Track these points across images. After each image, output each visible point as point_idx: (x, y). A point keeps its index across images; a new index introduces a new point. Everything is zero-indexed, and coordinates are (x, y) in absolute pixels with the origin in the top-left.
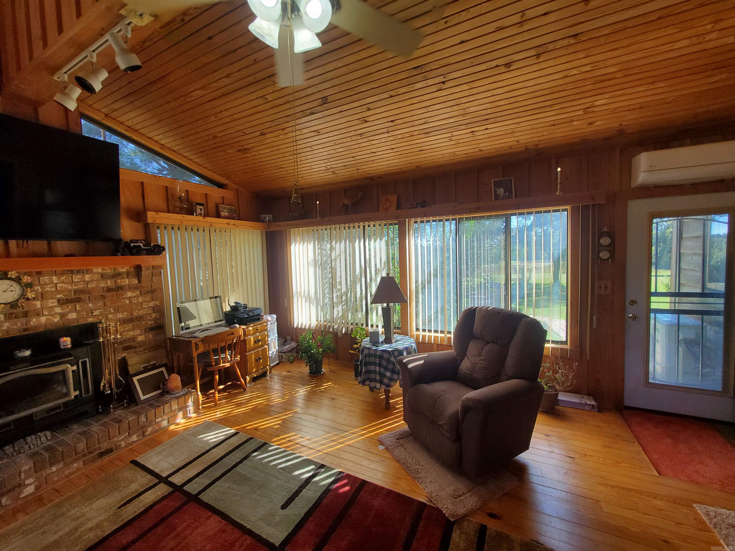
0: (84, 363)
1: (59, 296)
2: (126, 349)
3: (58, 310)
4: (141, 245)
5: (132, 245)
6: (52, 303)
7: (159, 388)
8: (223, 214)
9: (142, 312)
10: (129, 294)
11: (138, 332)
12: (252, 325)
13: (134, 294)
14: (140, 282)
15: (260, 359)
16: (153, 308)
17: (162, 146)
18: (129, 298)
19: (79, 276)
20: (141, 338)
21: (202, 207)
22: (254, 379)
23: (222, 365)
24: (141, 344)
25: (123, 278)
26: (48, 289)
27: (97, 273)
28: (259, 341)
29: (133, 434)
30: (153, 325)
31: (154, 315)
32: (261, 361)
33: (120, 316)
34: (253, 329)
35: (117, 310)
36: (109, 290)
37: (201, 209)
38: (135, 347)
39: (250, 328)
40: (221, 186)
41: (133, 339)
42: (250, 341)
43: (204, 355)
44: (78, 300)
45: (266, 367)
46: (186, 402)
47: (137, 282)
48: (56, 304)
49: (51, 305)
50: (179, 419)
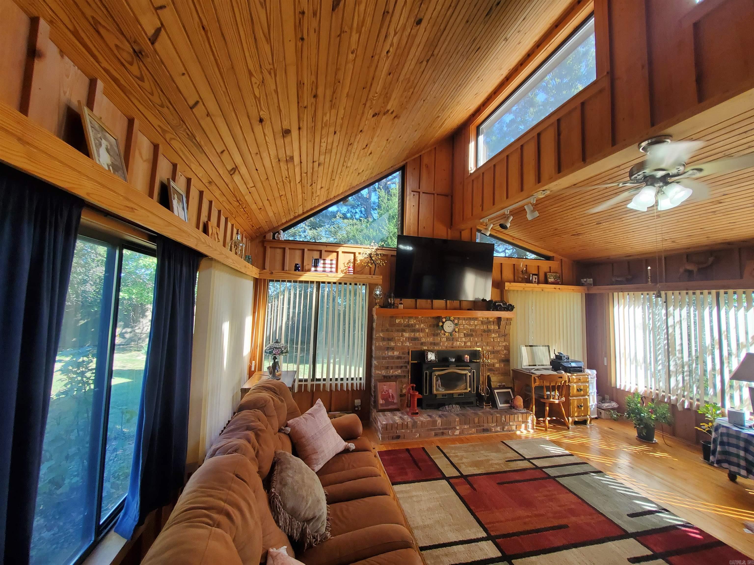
0: (474, 372)
1: (465, 332)
2: (490, 370)
3: (464, 339)
4: (502, 304)
5: (497, 304)
6: (462, 335)
7: (509, 403)
8: (550, 280)
9: (499, 348)
10: (493, 335)
11: (496, 361)
12: (575, 375)
13: (496, 336)
14: (499, 328)
15: (581, 406)
16: (505, 346)
17: (514, 238)
18: (493, 338)
19: (473, 322)
20: (497, 365)
21: (536, 277)
22: (576, 423)
23: (551, 400)
24: (498, 369)
25: (491, 325)
26: (461, 327)
27: (480, 321)
28: (581, 390)
29: (499, 426)
30: (504, 359)
31: (505, 351)
32: (583, 408)
33: (488, 348)
34: (576, 378)
35: (487, 345)
36: (484, 331)
37: (536, 278)
38: (494, 371)
39: (574, 377)
40: (548, 258)
41: (493, 365)
42: (573, 388)
43: (540, 388)
44: (472, 335)
45: (586, 416)
46: (527, 418)
47: (497, 328)
48: (463, 336)
49: (461, 336)
50: (523, 429)
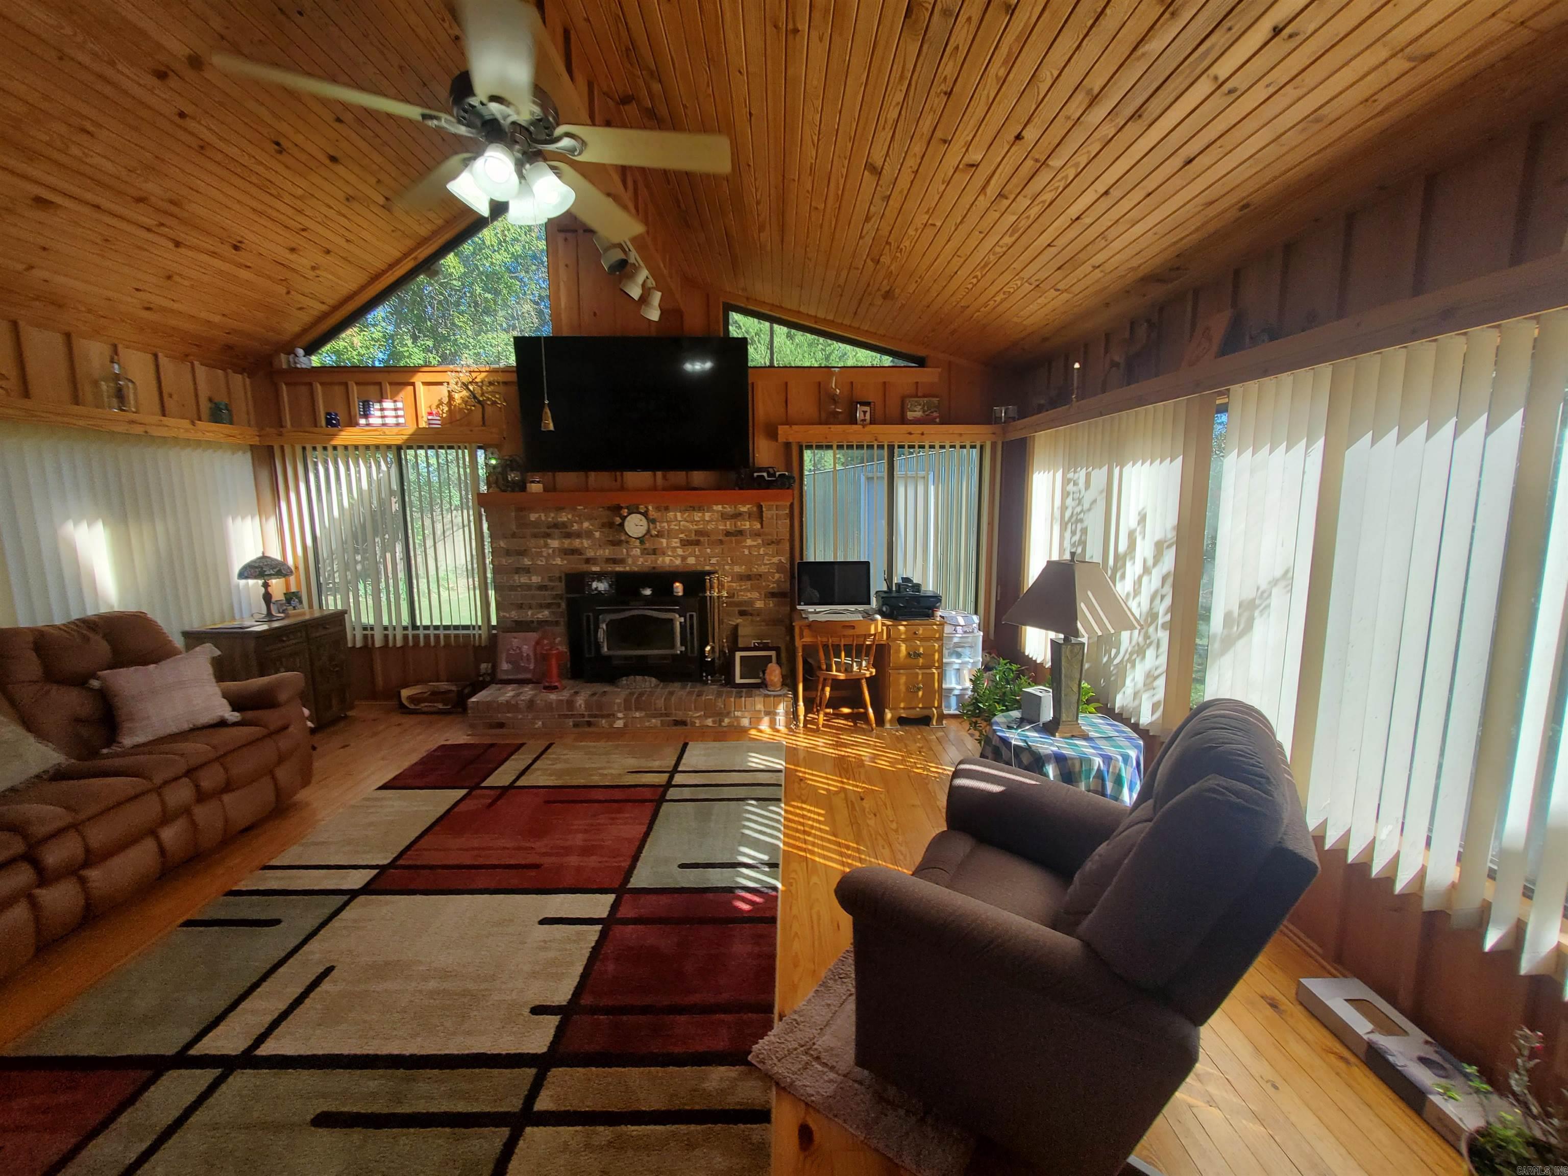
0: (691, 616)
1: (681, 536)
2: (742, 613)
3: (680, 552)
4: (765, 474)
5: (756, 474)
6: (675, 543)
7: (758, 678)
8: (910, 415)
9: (764, 569)
10: (749, 542)
11: (755, 595)
12: (905, 623)
13: (755, 543)
14: (762, 527)
15: (919, 689)
16: (777, 565)
17: (816, 319)
18: (750, 547)
19: (700, 514)
20: (759, 604)
21: (867, 409)
22: (902, 721)
23: (834, 673)
24: (759, 612)
25: (744, 520)
26: (672, 527)
27: (718, 512)
28: (919, 655)
29: (710, 717)
30: (775, 591)
31: (777, 576)
32: (920, 693)
33: (737, 569)
34: (907, 631)
35: (734, 563)
36: (728, 534)
37: (865, 412)
38: (751, 615)
39: (902, 628)
40: (921, 362)
41: (751, 603)
42: (898, 651)
44: (697, 543)
45: (931, 708)
46: (776, 706)
47: (759, 526)
48: (678, 545)
49: (674, 545)
50: (764, 725)
